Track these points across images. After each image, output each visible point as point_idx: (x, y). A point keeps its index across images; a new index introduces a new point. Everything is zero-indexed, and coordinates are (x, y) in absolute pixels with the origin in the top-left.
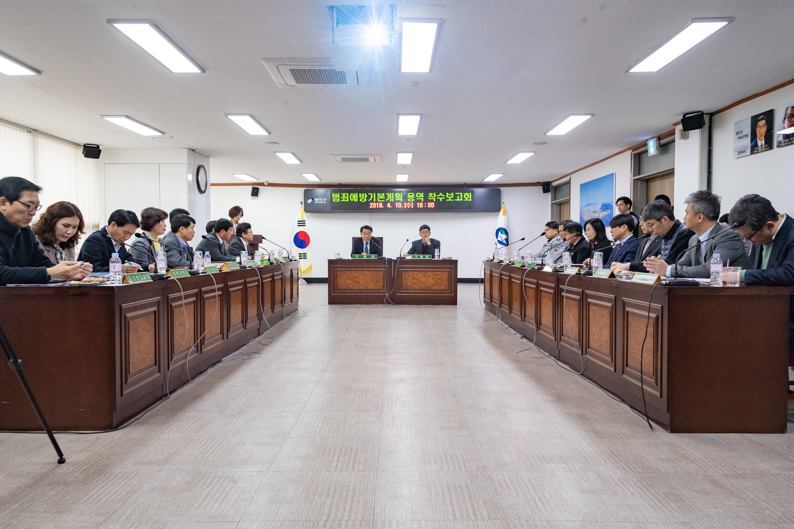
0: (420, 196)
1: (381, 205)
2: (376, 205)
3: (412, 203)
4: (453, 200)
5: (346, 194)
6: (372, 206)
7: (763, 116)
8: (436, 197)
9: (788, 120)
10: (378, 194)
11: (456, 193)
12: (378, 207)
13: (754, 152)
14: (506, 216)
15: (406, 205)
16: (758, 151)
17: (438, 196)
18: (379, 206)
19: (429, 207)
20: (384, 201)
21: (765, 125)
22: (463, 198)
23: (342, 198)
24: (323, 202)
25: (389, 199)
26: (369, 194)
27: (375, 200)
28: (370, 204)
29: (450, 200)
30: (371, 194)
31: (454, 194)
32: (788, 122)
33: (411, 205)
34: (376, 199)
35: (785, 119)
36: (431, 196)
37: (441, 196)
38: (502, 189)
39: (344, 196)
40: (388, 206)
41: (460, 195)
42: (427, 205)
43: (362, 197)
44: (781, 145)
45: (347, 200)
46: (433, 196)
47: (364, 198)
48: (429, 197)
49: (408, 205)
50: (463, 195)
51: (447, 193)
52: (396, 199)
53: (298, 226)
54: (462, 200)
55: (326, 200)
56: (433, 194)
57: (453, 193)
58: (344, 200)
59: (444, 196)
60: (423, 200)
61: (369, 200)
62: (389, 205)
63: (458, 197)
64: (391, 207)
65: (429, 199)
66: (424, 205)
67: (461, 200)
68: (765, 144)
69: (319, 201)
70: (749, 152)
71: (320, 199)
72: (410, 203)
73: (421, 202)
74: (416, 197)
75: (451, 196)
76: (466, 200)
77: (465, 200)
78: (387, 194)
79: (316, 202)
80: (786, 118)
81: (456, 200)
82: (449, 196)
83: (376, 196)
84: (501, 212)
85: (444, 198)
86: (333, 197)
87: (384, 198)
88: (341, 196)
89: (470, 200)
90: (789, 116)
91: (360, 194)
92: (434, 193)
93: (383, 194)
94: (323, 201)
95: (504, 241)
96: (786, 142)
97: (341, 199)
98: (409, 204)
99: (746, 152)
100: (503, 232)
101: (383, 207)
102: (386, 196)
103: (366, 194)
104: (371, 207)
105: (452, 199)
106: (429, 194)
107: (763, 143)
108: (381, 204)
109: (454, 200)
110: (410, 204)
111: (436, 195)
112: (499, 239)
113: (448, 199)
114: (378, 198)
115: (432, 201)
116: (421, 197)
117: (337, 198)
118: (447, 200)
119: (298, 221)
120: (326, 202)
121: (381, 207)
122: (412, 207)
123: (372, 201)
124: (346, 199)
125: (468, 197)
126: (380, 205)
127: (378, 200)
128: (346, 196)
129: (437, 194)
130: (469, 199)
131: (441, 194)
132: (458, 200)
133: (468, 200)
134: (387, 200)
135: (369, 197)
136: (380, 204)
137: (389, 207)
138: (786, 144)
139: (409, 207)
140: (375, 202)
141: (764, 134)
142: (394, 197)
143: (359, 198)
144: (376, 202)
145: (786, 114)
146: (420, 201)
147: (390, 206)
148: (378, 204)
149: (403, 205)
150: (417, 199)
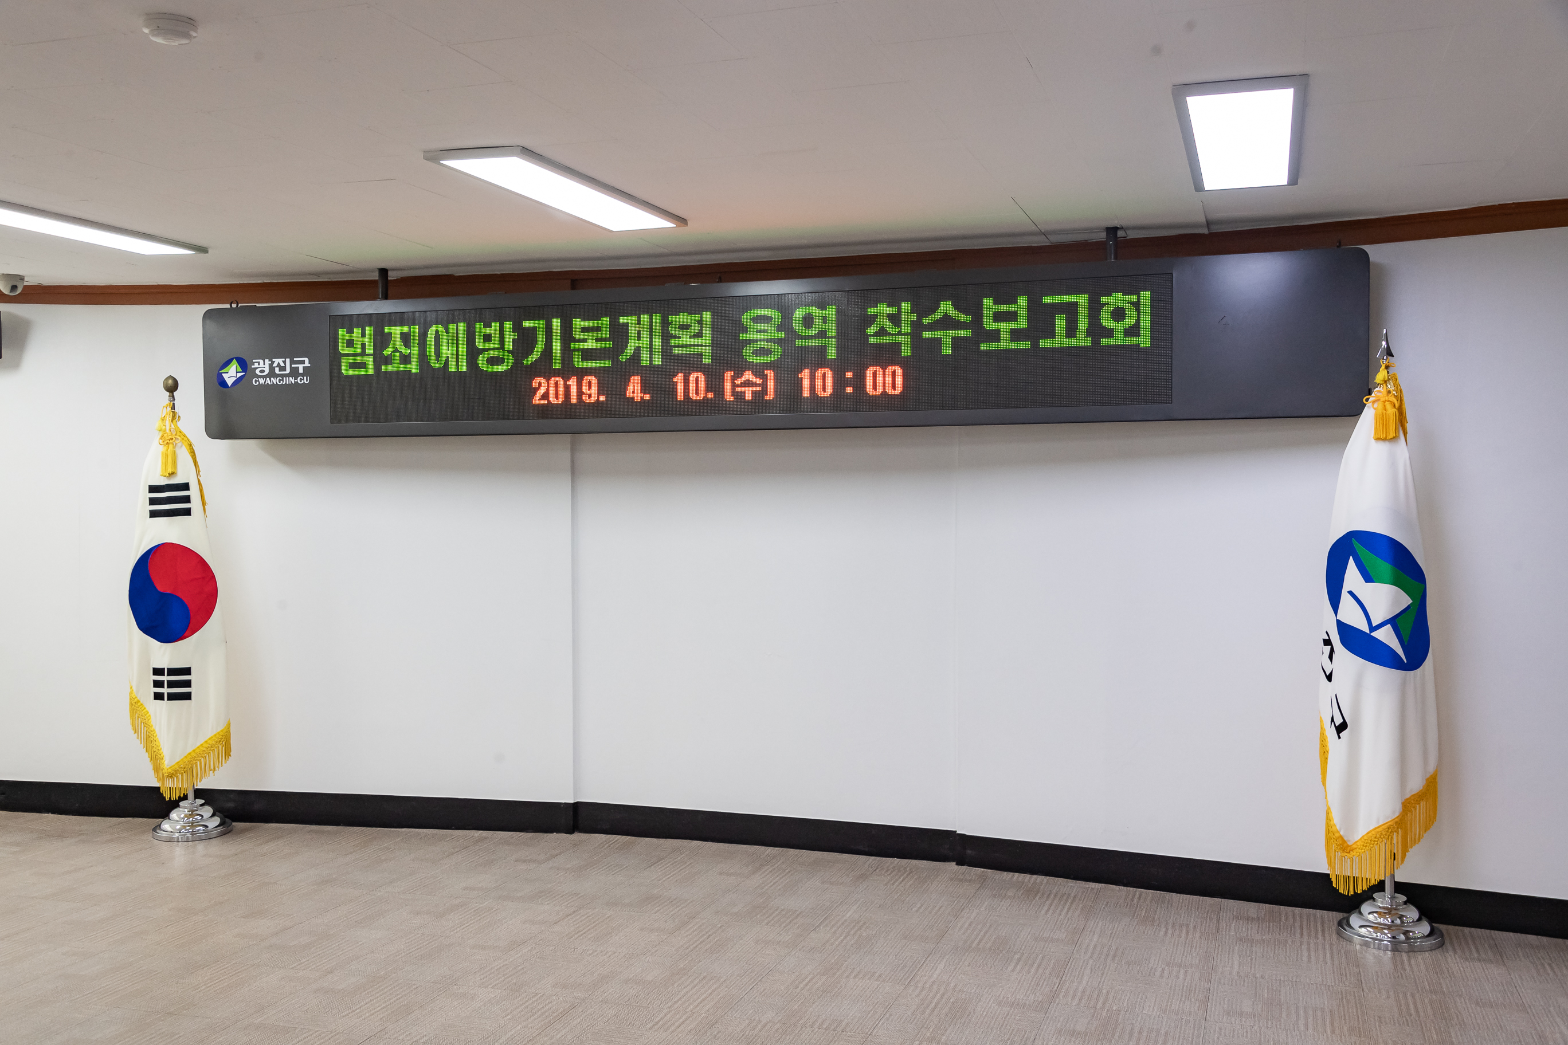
0: (818, 327)
1: (594, 389)
2: (567, 388)
3: (770, 374)
4: (1026, 345)
5: (405, 329)
6: (545, 396)
8: (917, 327)
10: (577, 323)
11: (1047, 300)
12: (574, 400)
14: (1401, 450)
15: (734, 386)
17: (925, 321)
18: (580, 393)
19: (870, 390)
20: (607, 364)
22: (1096, 330)
23: (386, 352)
24: (292, 380)
25: (638, 350)
26: (527, 324)
27: (557, 365)
28: (535, 384)
29: (1006, 343)
30: (540, 324)
31: (1035, 307)
33: (764, 385)
34: (567, 354)
36: (882, 322)
37: (946, 323)
38: (1377, 253)
39: (396, 343)
40: (629, 394)
41: (1071, 310)
42: (859, 382)
43: (488, 345)
45: (414, 368)
46: (895, 319)
47: (502, 348)
48: (870, 331)
49: (748, 383)
50: (1095, 309)
51: (988, 302)
52: (676, 351)
53: (153, 514)
54: (1088, 342)
55: (307, 364)
56: (894, 310)
57: (1023, 301)
58: (396, 366)
59: (968, 319)
60: (831, 355)
61: (527, 362)
62: (635, 389)
63: (1061, 323)
64: (647, 397)
65: (872, 340)
66: (840, 382)
67: (1082, 340)
69: (272, 374)
71: (280, 361)
72: (759, 370)
73: (823, 362)
74: (792, 335)
75: (1012, 316)
76: (1119, 339)
77: (1104, 342)
78: (623, 320)
79: (262, 381)
81: (1044, 343)
82: (998, 317)
83: (567, 336)
84: (1368, 416)
85: (968, 333)
86: (343, 349)
87: (609, 345)
88: (382, 341)
89: (1144, 341)
91: (479, 326)
92: (906, 306)
93: (605, 321)
94: (294, 372)
95: (1386, 636)
97: (381, 360)
98: (748, 375)
100: (1384, 567)
101: (602, 398)
102: (619, 334)
103: (508, 325)
104: (536, 400)
105: (1016, 335)
106: (871, 311)
108: (594, 381)
109: (1035, 344)
110: (752, 378)
111: (914, 317)
112: (1351, 614)
113: (995, 335)
114: (573, 346)
115: (887, 355)
116: (822, 334)
117: (363, 353)
118: (984, 346)
119: (153, 489)
120: (306, 381)
121: (593, 400)
122: (770, 395)
123: (544, 368)
124: (405, 359)
125: (1129, 321)
126: (585, 389)
127: (578, 363)
128: (406, 338)
129: (922, 309)
130: (1133, 331)
131: (946, 307)
132: (1060, 341)
133: (1131, 341)
134: (623, 358)
135: (525, 341)
136: (586, 379)
137: (638, 399)
139: (749, 397)
140: (557, 373)
142: (666, 336)
143: (473, 352)
144: (568, 371)
146: (815, 358)
147: (644, 391)
148: (573, 382)
149: (715, 384)
150: (799, 343)
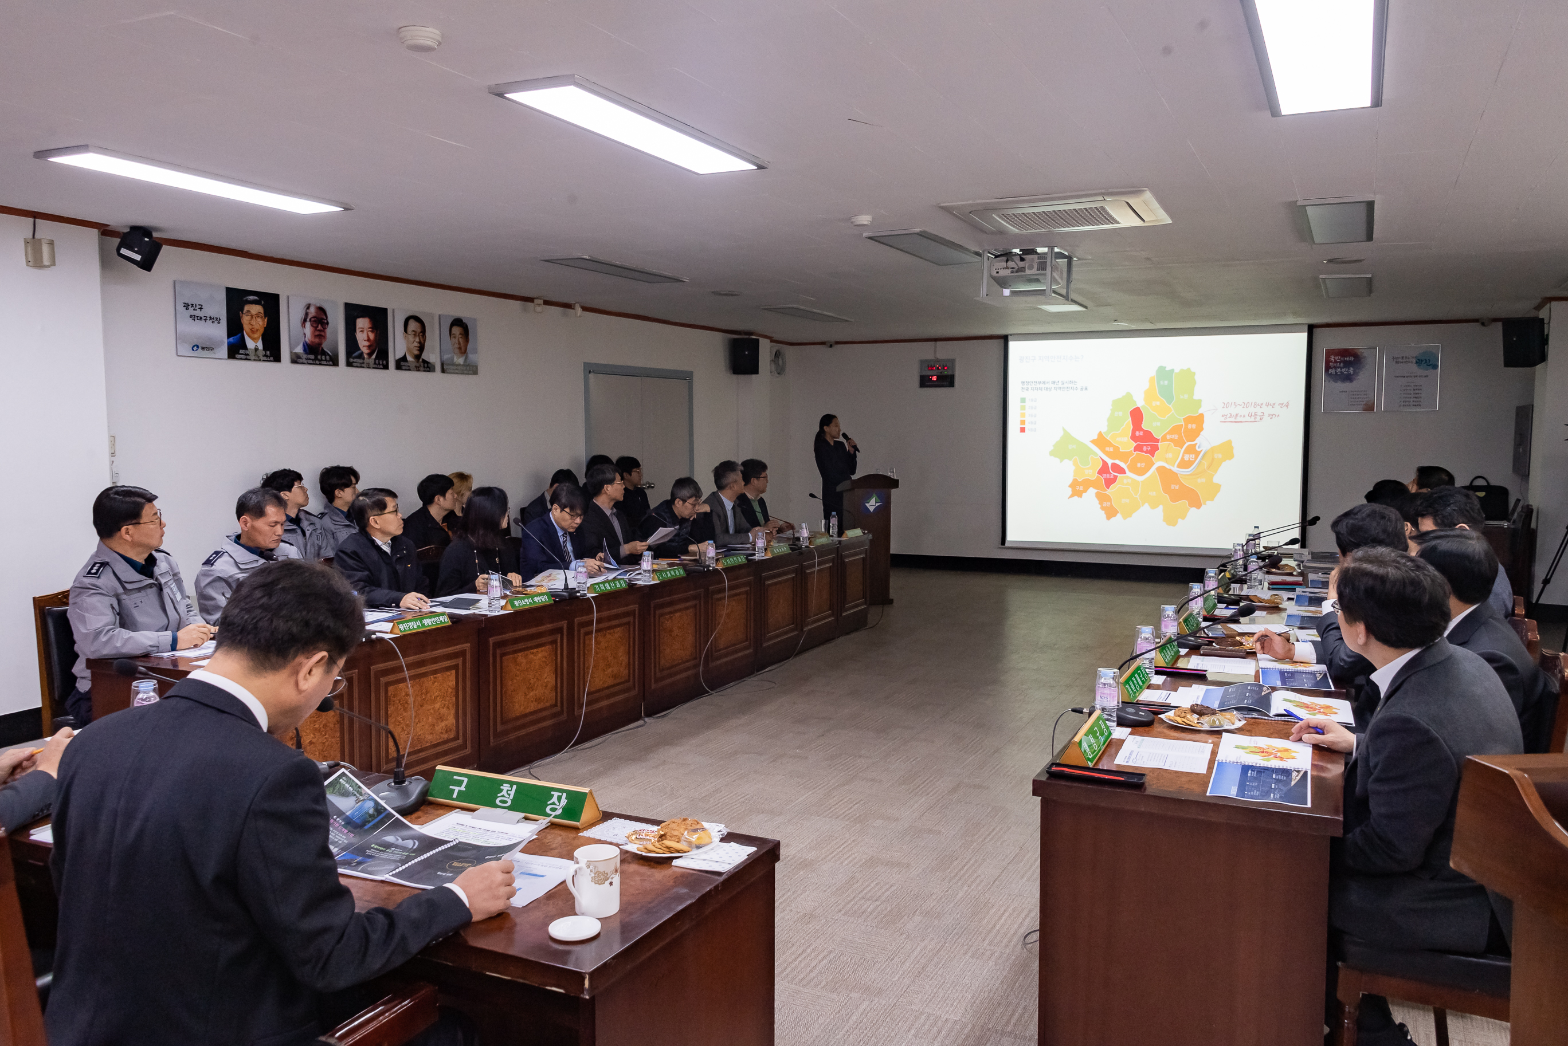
7: (256, 298)
9: (312, 325)
13: (237, 356)
16: (248, 357)
21: (263, 315)
32: (312, 329)
35: (305, 320)
44: (301, 361)
68: (265, 349)
70: (224, 351)
80: (308, 320)
90: (313, 319)
96: (310, 359)
99: (215, 350)
107: (260, 346)
138: (311, 362)
141: (262, 330)
145: (307, 314)
